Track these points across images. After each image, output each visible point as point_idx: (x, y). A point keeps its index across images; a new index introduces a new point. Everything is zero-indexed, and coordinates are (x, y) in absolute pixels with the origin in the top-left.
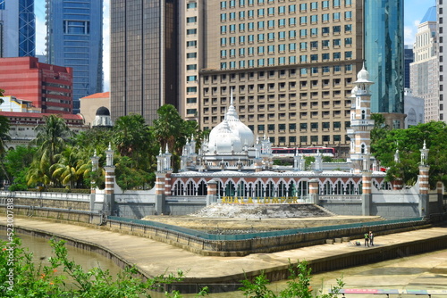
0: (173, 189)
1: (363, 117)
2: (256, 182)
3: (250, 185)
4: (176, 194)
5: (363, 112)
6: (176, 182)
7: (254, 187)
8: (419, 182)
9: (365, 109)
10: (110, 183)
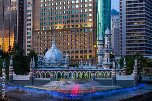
0: (36, 75)
1: (108, 47)
2: (69, 72)
3: (67, 73)
4: (37, 77)
5: (108, 45)
6: (37, 72)
7: (68, 74)
8: (134, 72)
9: (108, 44)
10: (11, 72)
